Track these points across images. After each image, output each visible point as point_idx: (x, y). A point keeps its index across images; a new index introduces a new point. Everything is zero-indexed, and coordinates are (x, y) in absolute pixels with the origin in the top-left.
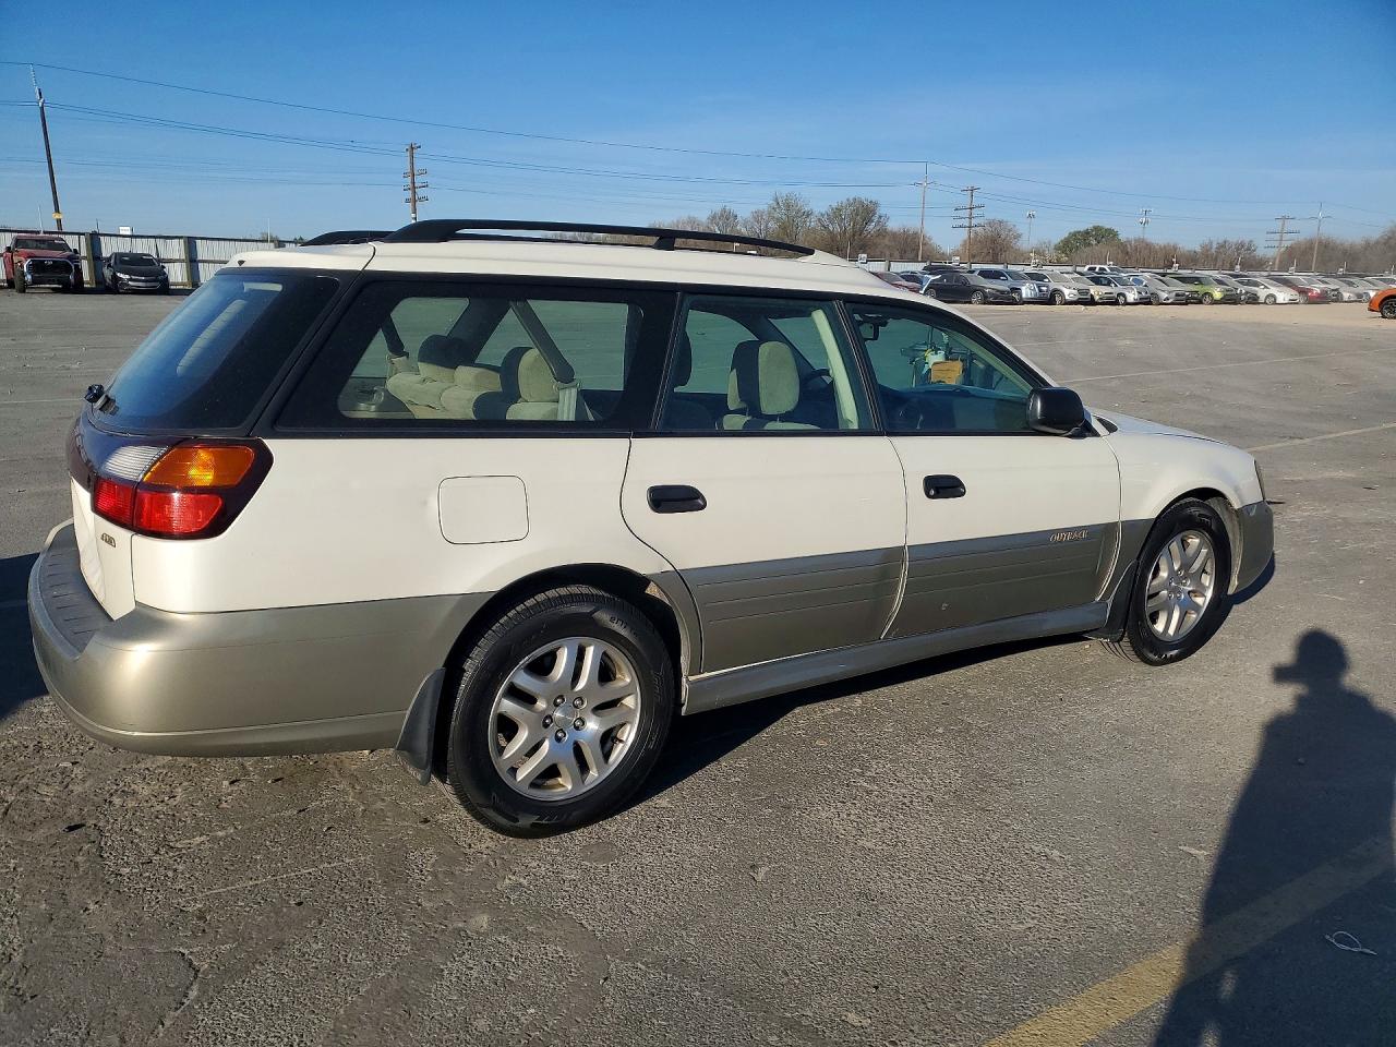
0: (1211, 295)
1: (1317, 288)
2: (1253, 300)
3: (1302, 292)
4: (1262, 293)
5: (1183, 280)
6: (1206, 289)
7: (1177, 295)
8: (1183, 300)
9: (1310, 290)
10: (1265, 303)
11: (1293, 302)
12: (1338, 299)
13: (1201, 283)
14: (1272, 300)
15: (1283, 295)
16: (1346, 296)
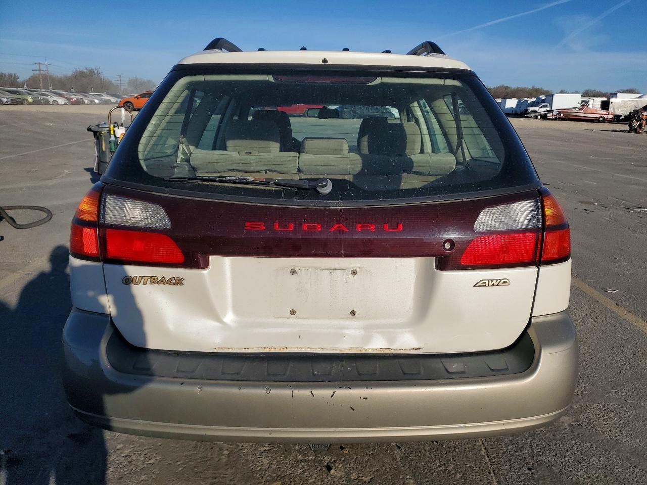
0: (27, 100)
1: (74, 98)
2: (47, 103)
3: (69, 99)
4: (51, 99)
5: (11, 92)
6: (23, 97)
7: (12, 100)
8: (14, 103)
9: (72, 99)
10: (53, 104)
11: (65, 104)
12: (84, 103)
13: (20, 94)
14: (55, 103)
15: (61, 101)
16: (86, 101)
